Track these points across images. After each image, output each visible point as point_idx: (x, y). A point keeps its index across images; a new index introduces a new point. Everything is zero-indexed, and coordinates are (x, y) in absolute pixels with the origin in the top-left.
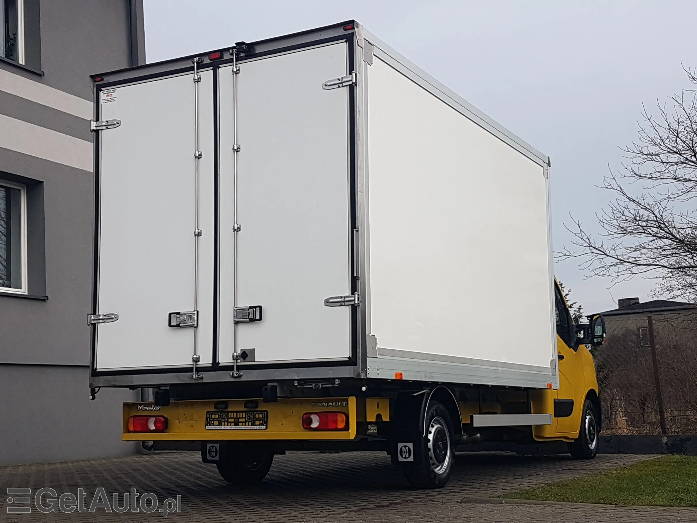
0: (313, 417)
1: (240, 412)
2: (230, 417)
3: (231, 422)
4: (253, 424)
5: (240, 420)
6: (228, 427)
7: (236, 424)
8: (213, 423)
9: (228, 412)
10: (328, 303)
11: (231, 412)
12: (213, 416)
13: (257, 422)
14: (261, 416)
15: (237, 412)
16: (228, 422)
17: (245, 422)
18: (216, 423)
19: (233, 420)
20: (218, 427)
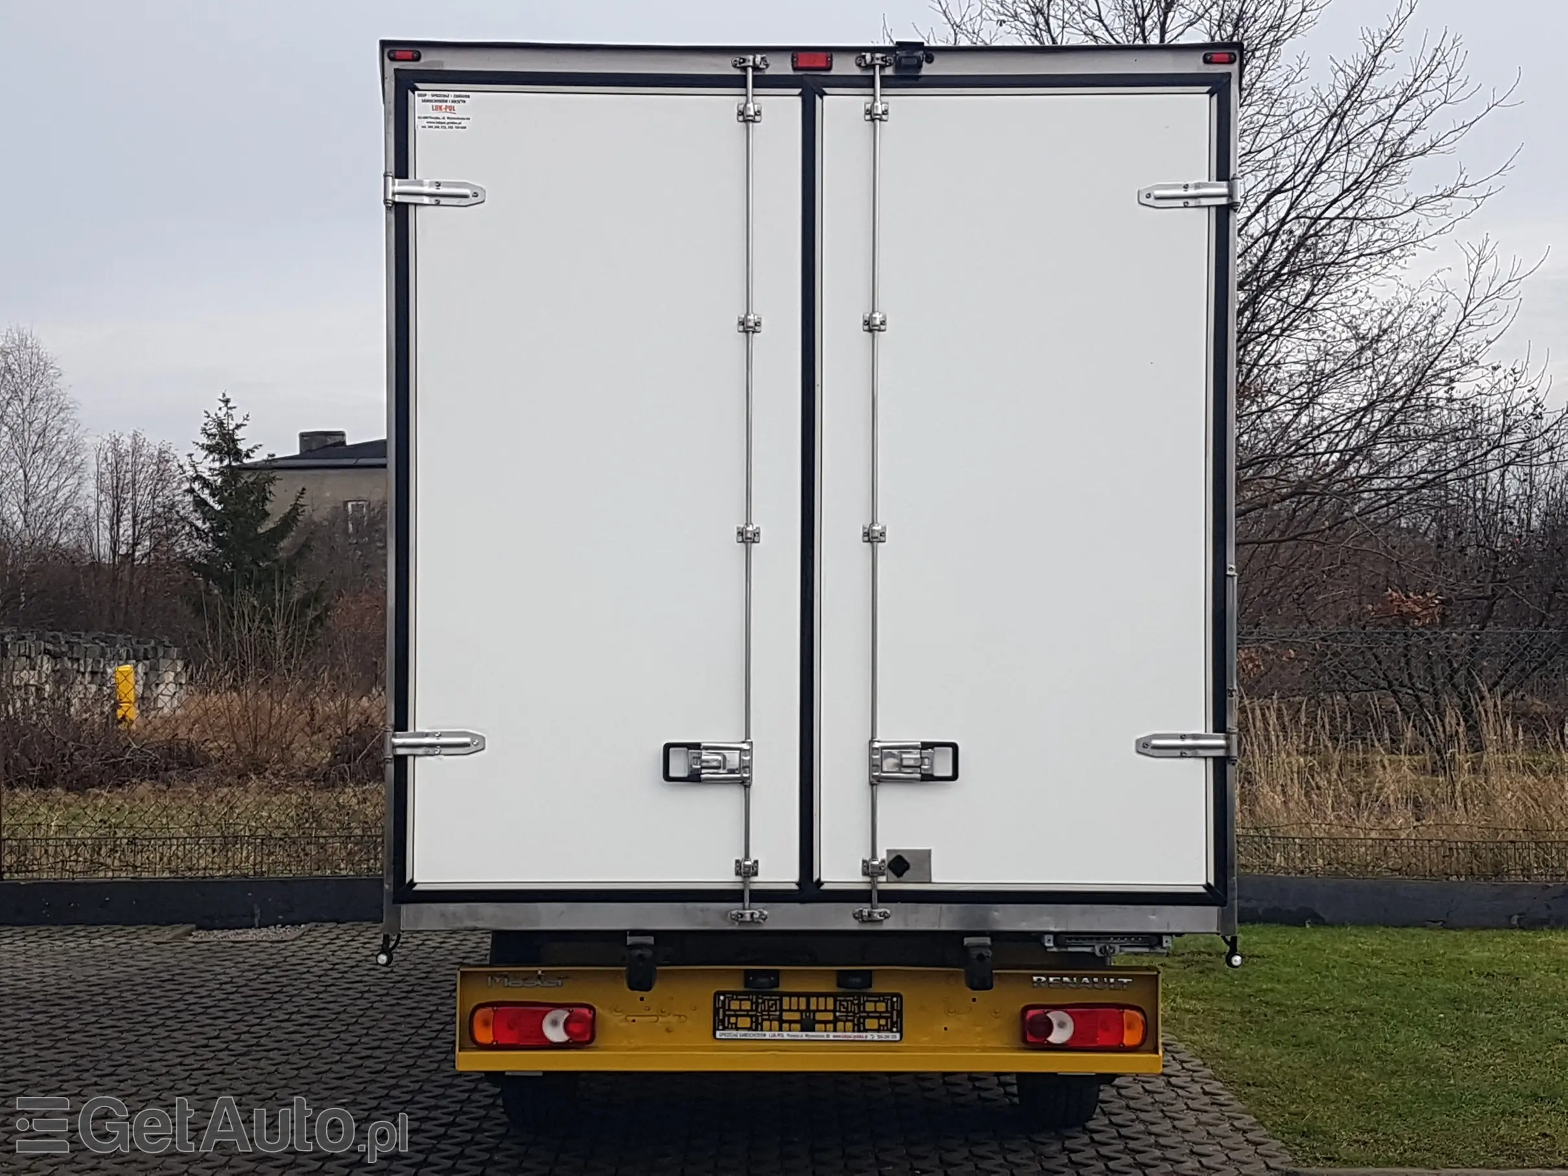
0: (1054, 1016)
1: (818, 995)
2: (786, 1007)
3: (790, 1022)
4: (860, 1027)
5: (819, 1016)
6: (785, 1035)
7: (807, 1026)
8: (736, 1024)
9: (783, 995)
10: (1145, 747)
11: (791, 995)
12: (735, 1005)
13: (871, 1023)
14: (881, 1007)
15: (808, 996)
16: (781, 1022)
17: (835, 1021)
18: (745, 1022)
19: (796, 1016)
20: (752, 1034)
